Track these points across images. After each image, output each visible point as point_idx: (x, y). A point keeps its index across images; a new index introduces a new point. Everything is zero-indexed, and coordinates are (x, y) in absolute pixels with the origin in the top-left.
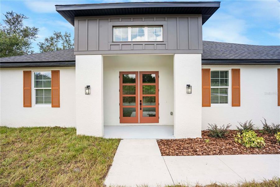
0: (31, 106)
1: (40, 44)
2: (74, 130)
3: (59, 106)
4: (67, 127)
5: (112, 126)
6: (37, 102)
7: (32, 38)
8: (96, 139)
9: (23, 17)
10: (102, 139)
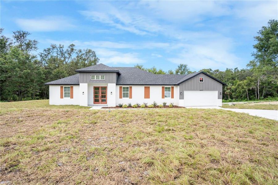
0: (63, 98)
1: (40, 54)
3: (73, 98)
6: (65, 97)
7: (34, 50)
8: (85, 107)
9: (27, 34)
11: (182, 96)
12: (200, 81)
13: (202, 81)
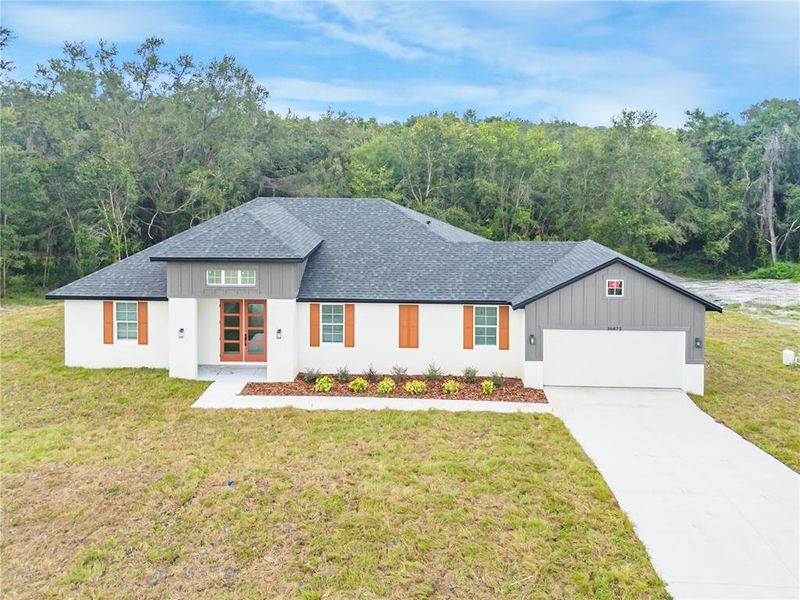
0: (112, 343)
2: (166, 371)
3: (146, 343)
4: (156, 367)
5: (211, 366)
6: (119, 337)
8: (188, 381)
10: (194, 381)
11: (534, 348)
12: (611, 292)
13: (619, 292)
